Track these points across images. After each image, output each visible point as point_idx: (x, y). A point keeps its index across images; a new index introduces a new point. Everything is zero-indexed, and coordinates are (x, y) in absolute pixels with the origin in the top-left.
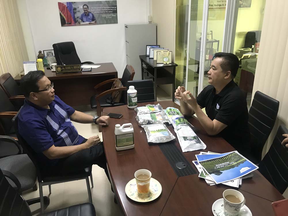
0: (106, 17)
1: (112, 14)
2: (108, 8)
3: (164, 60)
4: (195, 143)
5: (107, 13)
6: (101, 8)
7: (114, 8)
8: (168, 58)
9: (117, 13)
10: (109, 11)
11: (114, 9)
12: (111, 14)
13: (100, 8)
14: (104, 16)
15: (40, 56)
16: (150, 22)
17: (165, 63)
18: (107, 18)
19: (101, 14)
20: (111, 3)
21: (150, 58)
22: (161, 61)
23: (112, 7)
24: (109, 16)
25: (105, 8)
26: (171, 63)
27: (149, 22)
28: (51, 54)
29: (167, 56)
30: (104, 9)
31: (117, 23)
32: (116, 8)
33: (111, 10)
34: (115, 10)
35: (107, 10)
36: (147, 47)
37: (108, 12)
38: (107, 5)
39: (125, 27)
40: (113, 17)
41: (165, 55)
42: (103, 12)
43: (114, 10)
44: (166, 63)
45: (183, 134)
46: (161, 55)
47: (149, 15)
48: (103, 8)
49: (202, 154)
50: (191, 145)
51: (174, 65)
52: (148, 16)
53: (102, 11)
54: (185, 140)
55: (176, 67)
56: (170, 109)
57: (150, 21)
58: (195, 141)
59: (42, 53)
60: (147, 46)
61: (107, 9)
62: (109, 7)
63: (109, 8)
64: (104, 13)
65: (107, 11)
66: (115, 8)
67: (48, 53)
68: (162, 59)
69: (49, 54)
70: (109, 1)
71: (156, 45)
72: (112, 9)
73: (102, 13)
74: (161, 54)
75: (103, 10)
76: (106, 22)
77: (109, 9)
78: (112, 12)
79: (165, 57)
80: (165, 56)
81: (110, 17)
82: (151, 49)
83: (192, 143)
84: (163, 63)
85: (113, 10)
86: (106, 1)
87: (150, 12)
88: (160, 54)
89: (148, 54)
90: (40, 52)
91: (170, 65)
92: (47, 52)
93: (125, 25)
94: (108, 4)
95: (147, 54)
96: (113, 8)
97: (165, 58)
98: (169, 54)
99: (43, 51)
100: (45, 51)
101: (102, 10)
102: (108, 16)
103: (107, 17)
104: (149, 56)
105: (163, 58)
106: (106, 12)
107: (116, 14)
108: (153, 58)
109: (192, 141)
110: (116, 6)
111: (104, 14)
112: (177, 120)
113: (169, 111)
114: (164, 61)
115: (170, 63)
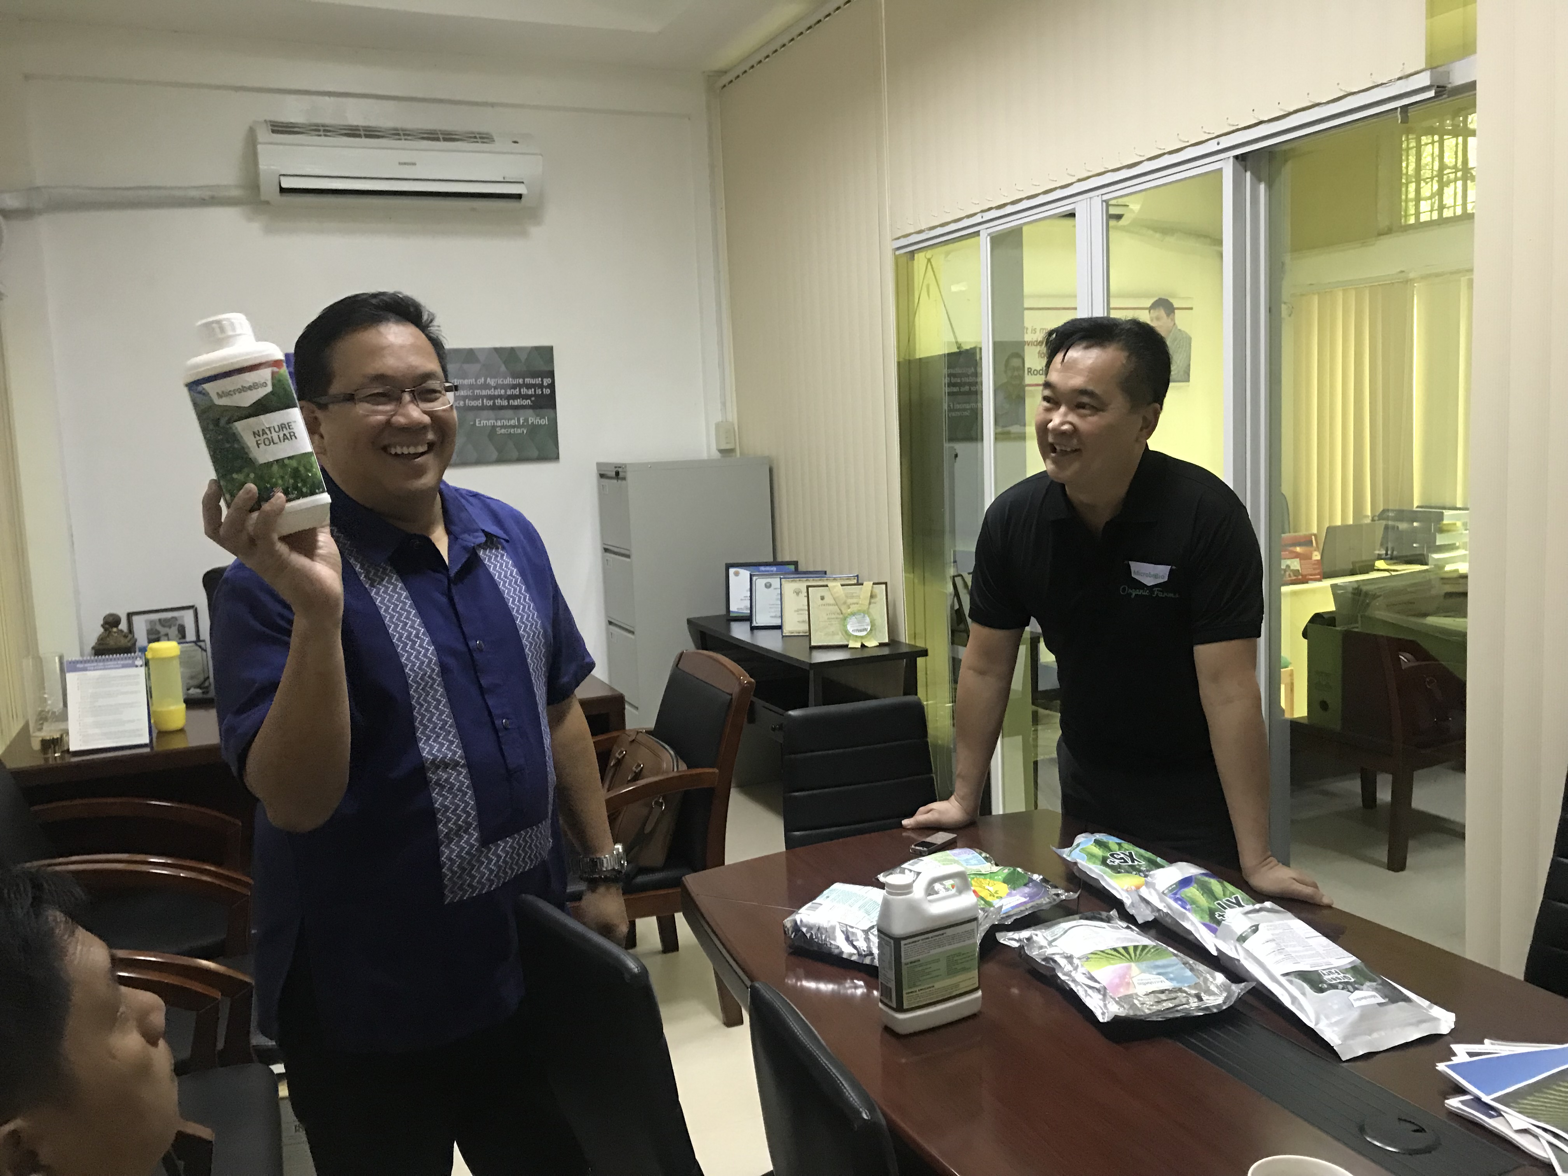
0: (494, 427)
1: (530, 411)
2: (509, 381)
3: (850, 628)
4: (1382, 1000)
5: (502, 408)
6: (472, 381)
7: (538, 381)
8: (868, 620)
9: (554, 406)
10: (514, 397)
11: (541, 386)
12: (521, 411)
13: (466, 382)
14: (485, 421)
15: (111, 642)
16: (726, 452)
17: (858, 645)
18: (503, 431)
19: (470, 415)
20: (523, 357)
21: (753, 629)
22: (834, 634)
23: (528, 381)
24: (512, 422)
25: (491, 382)
26: (887, 640)
27: (721, 451)
28: (173, 631)
29: (865, 608)
30: (486, 386)
31: (557, 458)
32: (552, 386)
33: (524, 391)
34: (547, 391)
35: (503, 392)
36: (732, 571)
37: (505, 403)
38: (503, 368)
39: (602, 476)
40: (534, 429)
41: (850, 601)
42: (479, 403)
43: (539, 392)
44: (863, 646)
45: (1289, 957)
46: (832, 602)
47: (719, 418)
48: (481, 381)
49: (1471, 1054)
50: (1367, 1015)
51: (905, 650)
52: (718, 426)
53: (476, 398)
54: (1322, 991)
55: (920, 661)
56: (1098, 843)
57: (724, 446)
58: (1376, 990)
59: (123, 626)
60: (728, 566)
61: (503, 387)
62: (515, 376)
63: (516, 381)
64: (483, 408)
65: (500, 397)
66: (547, 381)
67: (159, 627)
68: (835, 626)
69: (163, 630)
70: (512, 349)
71: (771, 560)
72: (529, 386)
73: (477, 408)
74: (829, 599)
75: (484, 393)
76: (495, 455)
77: (514, 387)
78: (528, 402)
79: (853, 614)
80: (854, 608)
81: (519, 426)
82: (760, 582)
83: (1364, 1002)
84: (845, 647)
85: (535, 395)
86: (497, 350)
87: (724, 404)
88: (822, 598)
89: (737, 605)
90: (111, 622)
91: (886, 651)
92: (152, 622)
93: (599, 465)
94: (504, 363)
95: (733, 608)
96: (532, 381)
97: (854, 619)
98: (872, 596)
99: (130, 615)
100: (135, 619)
101: (477, 392)
102: (506, 423)
103: (502, 427)
104: (749, 618)
105: (845, 619)
106: (498, 402)
107: (551, 411)
108: (779, 627)
109: (1357, 993)
110: (551, 374)
111: (485, 413)
112: (1193, 891)
113: (1098, 851)
114: (846, 632)
115: (881, 645)
